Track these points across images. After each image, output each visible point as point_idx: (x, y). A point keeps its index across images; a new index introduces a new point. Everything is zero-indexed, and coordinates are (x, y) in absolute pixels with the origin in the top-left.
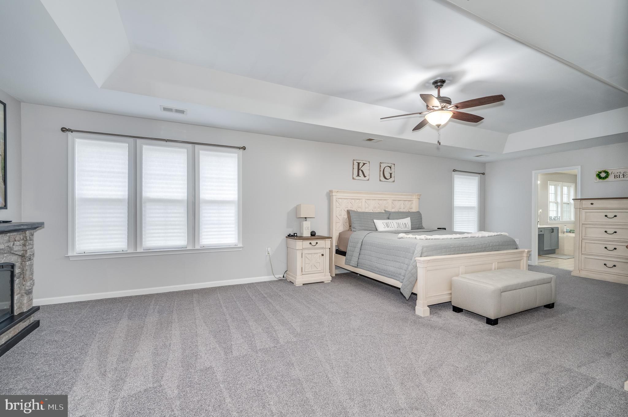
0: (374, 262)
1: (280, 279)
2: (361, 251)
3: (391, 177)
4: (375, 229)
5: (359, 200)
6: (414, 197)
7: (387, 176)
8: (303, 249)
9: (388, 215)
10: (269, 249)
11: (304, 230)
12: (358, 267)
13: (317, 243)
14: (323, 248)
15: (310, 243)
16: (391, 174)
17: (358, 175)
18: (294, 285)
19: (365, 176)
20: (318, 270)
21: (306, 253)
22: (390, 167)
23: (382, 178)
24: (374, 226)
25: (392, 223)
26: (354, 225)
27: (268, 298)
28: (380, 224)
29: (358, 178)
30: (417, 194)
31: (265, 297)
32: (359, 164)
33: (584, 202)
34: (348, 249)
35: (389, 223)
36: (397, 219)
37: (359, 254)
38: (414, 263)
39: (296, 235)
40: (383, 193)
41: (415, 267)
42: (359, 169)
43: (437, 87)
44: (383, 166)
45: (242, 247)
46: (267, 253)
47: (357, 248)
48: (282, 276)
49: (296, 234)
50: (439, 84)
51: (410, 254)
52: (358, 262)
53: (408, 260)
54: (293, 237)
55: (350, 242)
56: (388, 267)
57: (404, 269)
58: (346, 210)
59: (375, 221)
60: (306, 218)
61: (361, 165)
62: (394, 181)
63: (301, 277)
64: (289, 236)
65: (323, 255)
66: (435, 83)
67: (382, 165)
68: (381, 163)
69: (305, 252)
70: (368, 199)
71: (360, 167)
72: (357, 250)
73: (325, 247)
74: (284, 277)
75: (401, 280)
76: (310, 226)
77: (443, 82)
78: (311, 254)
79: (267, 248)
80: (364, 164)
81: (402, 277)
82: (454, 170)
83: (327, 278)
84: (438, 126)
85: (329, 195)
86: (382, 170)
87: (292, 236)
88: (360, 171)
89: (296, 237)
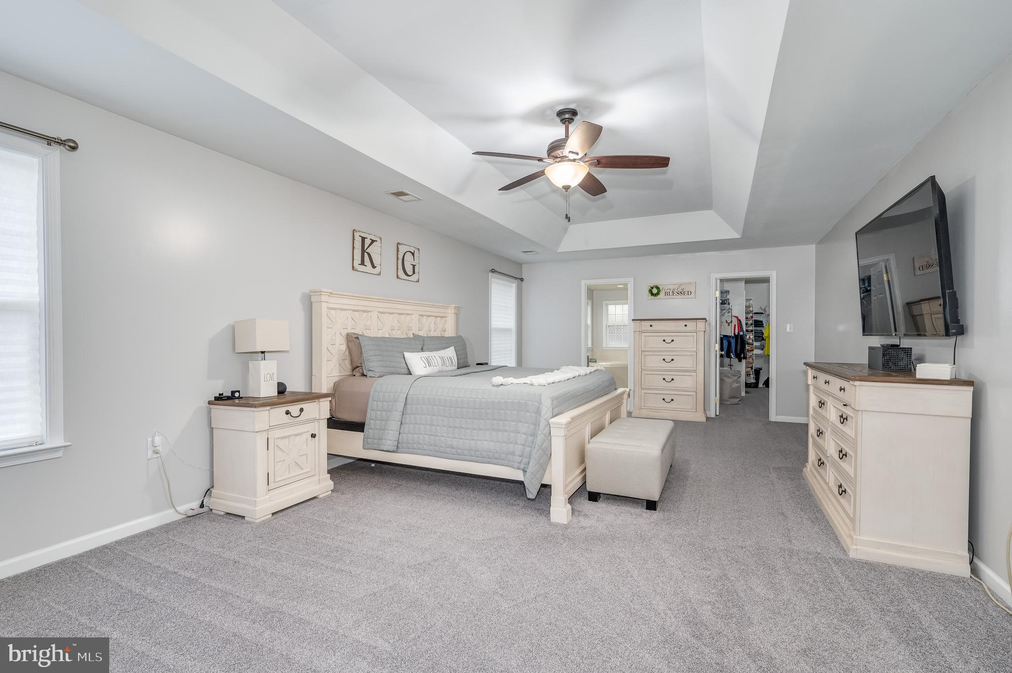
0: (443, 436)
1: (191, 513)
2: (404, 416)
3: (414, 273)
4: (407, 372)
5: (366, 313)
6: (449, 311)
7: (409, 270)
8: (271, 428)
9: (423, 344)
10: (158, 440)
11: (262, 383)
12: (399, 450)
13: (302, 410)
14: (313, 420)
15: (288, 413)
16: (414, 266)
17: (363, 263)
18: (248, 523)
19: (374, 267)
20: (305, 471)
21: (276, 437)
22: (413, 254)
23: (401, 274)
24: (404, 365)
25: (433, 358)
26: (370, 363)
27: (202, 580)
28: (416, 361)
29: (361, 268)
30: (454, 306)
31: (190, 581)
32: (363, 239)
33: (643, 323)
34: (368, 416)
35: (430, 357)
36: (438, 349)
37: (400, 423)
38: (544, 429)
39: (237, 395)
40: (406, 301)
41: (548, 437)
42: (363, 251)
43: (563, 121)
44: (403, 249)
45: (65, 447)
46: (150, 452)
47: (394, 412)
48: (196, 504)
49: (239, 392)
50: (567, 116)
51: (529, 414)
52: (400, 441)
53: (526, 425)
54: (230, 402)
55: (373, 400)
56: (480, 442)
57: (519, 443)
58: (345, 332)
59: (407, 355)
60: (263, 352)
61: (367, 242)
62: (418, 281)
63: (267, 496)
64: (217, 399)
65: (313, 436)
66: (560, 114)
67: (400, 247)
68: (400, 244)
69: (275, 434)
70: (381, 313)
71: (366, 246)
72: (397, 415)
73: (317, 418)
74: (202, 506)
75: (516, 465)
76: (275, 372)
77: (574, 113)
78: (288, 437)
79: (150, 440)
80: (373, 241)
81: (517, 458)
82: (493, 269)
83: (323, 485)
84: (567, 188)
85: (309, 304)
86: (401, 257)
87: (228, 398)
88: (366, 254)
89: (237, 401)
